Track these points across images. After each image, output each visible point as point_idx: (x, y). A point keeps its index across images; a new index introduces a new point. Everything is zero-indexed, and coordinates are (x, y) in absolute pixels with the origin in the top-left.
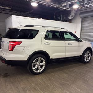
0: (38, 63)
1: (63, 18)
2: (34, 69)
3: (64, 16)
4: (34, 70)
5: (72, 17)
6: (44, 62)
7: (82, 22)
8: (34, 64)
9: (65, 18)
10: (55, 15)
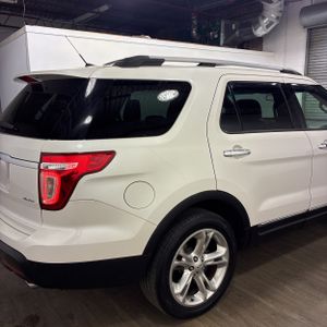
0: (195, 259)
2: (182, 294)
3: (234, 27)
4: (181, 299)
6: (222, 251)
8: (178, 266)
9: (237, 33)
10: (195, 22)
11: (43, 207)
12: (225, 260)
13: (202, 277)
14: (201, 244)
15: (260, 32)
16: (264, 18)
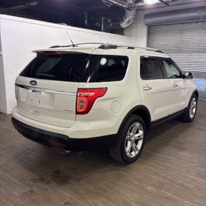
0: (132, 136)
1: (106, 24)
2: (128, 152)
3: (109, 21)
4: (128, 154)
5: (128, 23)
6: (141, 132)
7: (149, 34)
8: (127, 139)
9: (111, 25)
10: (86, 16)
11: (77, 113)
12: (142, 137)
13: (134, 145)
14: (134, 130)
15: (124, 25)
16: (126, 18)
